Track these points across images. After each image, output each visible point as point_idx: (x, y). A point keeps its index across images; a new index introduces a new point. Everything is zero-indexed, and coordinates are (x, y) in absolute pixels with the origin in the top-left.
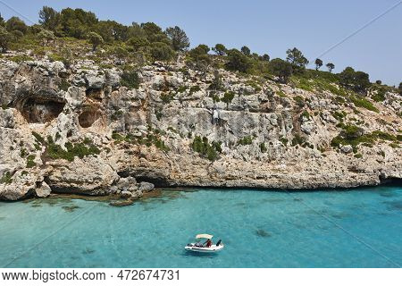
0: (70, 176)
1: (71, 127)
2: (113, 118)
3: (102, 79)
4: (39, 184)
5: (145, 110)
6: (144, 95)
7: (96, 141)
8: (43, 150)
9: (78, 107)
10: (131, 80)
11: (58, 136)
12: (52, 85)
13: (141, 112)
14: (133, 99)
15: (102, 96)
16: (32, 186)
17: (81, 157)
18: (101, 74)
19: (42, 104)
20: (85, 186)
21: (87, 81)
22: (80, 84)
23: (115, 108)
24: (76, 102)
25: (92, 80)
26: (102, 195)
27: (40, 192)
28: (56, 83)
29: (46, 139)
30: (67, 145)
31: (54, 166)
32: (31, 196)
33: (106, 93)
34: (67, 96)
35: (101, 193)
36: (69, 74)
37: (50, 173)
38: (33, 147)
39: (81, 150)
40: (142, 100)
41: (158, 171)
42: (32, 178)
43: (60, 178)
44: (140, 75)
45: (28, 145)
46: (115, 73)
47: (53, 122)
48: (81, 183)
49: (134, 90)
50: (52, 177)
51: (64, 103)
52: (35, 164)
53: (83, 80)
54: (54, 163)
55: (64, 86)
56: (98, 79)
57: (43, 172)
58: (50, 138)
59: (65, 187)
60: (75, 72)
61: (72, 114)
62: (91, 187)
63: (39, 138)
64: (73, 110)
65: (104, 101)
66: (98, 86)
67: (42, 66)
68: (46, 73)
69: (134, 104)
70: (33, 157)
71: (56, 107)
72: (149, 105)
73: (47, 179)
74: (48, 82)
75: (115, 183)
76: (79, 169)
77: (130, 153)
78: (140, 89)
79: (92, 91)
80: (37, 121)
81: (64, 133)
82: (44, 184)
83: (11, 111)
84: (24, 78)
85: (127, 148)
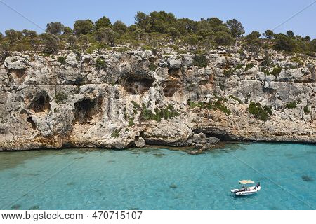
0: (158, 132)
1: (158, 97)
2: (188, 90)
3: (179, 62)
4: (137, 138)
5: (211, 83)
6: (211, 72)
7: (176, 107)
8: (139, 114)
9: (163, 82)
10: (201, 61)
11: (149, 104)
12: (144, 68)
13: (208, 85)
14: (202, 76)
15: (180, 73)
16: (132, 139)
17: (166, 119)
18: (179, 58)
19: (138, 81)
20: (169, 140)
21: (169, 63)
22: (164, 66)
23: (189, 82)
24: (161, 79)
25: (172, 63)
26: (182, 146)
27: (138, 144)
28: (147, 66)
29: (141, 106)
30: (156, 110)
31: (147, 125)
32: (131, 146)
33: (183, 71)
34: (155, 75)
35: (180, 145)
36: (156, 59)
37: (145, 130)
38: (132, 112)
39: (166, 113)
40: (210, 76)
41: (222, 129)
42: (132, 134)
43: (151, 134)
44: (208, 57)
45: (129, 110)
46: (189, 57)
47: (146, 94)
48: (166, 137)
49: (203, 69)
50: (146, 133)
51: (153, 79)
52: (134, 124)
53: (166, 63)
54: (147, 123)
55: (153, 68)
56: (177, 62)
57: (140, 129)
58: (144, 105)
59: (155, 140)
60: (160, 57)
61: (159, 88)
62: (173, 140)
63: (136, 106)
64: (159, 85)
65: (181, 77)
66: (177, 66)
67: (137, 54)
68: (140, 59)
69: (203, 79)
70: (133, 119)
71: (148, 82)
72: (214, 79)
73: (142, 134)
74: (142, 66)
75: (190, 138)
76: (165, 128)
77: (201, 116)
78: (208, 68)
79: (173, 70)
80: (134, 93)
81: (153, 102)
82: (140, 138)
83: (117, 86)
84: (125, 63)
85: (199, 111)
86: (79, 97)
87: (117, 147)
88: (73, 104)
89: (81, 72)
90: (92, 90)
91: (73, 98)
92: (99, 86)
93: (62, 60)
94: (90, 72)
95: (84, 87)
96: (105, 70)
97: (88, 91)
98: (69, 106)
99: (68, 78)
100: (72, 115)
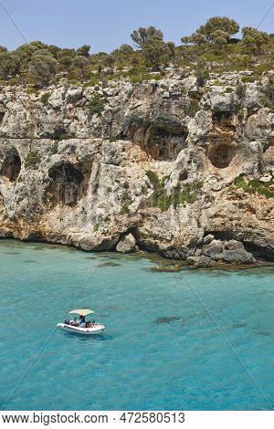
1: (186, 167)
3: (227, 99)
8: (149, 195)
9: (203, 138)
12: (174, 110)
14: (273, 126)
17: (176, 206)
18: (229, 90)
20: (163, 245)
22: (206, 107)
24: (200, 132)
25: (215, 101)
27: (121, 246)
28: (180, 107)
30: (175, 189)
31: (143, 216)
34: (191, 125)
36: (202, 94)
37: (139, 224)
38: (139, 190)
43: (148, 231)
45: (134, 187)
48: (161, 239)
50: (141, 230)
51: (183, 133)
52: (127, 211)
53: (208, 101)
54: (145, 211)
55: (190, 111)
59: (151, 244)
61: (190, 149)
63: (152, 180)
64: (195, 143)
65: (238, 129)
67: (163, 86)
68: (167, 94)
73: (133, 230)
74: (169, 106)
77: (241, 206)
82: (130, 237)
83: (119, 144)
84: (140, 102)
85: (241, 198)
86: (56, 158)
87: (83, 246)
88: (46, 170)
89: (64, 118)
90: (73, 148)
91: (48, 161)
92: (84, 142)
93: (45, 99)
94: (76, 118)
95: (63, 144)
96: (100, 115)
97: (68, 150)
98: (41, 173)
99: (46, 128)
100: (41, 189)
